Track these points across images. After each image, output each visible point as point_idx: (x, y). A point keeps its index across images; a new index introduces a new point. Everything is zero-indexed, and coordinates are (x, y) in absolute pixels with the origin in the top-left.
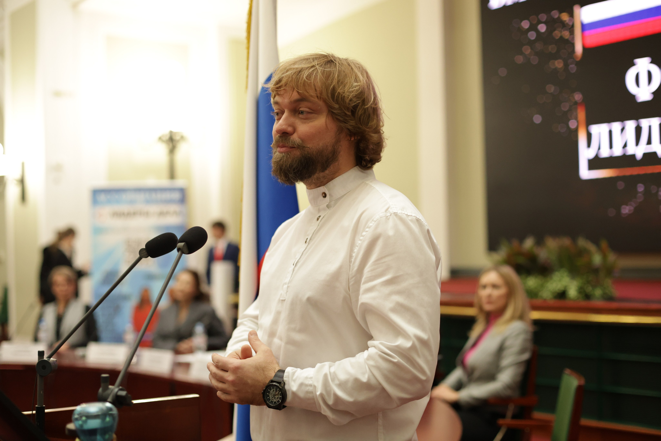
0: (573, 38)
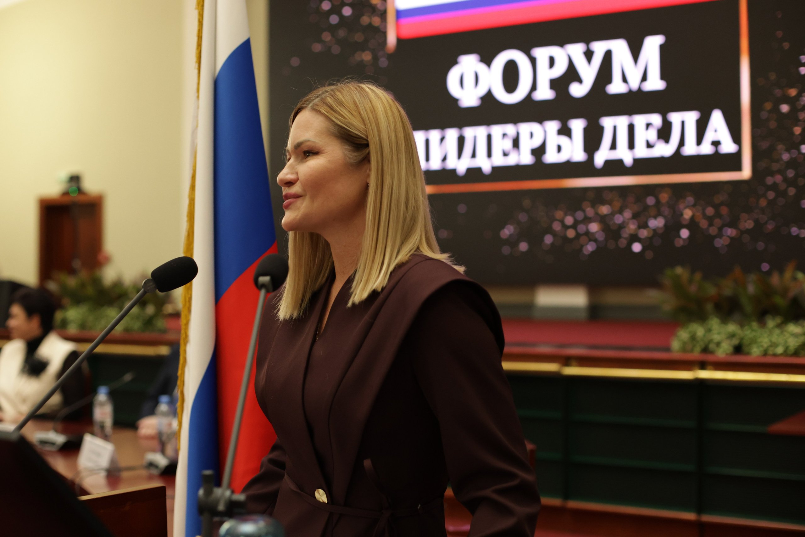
0: (385, 27)
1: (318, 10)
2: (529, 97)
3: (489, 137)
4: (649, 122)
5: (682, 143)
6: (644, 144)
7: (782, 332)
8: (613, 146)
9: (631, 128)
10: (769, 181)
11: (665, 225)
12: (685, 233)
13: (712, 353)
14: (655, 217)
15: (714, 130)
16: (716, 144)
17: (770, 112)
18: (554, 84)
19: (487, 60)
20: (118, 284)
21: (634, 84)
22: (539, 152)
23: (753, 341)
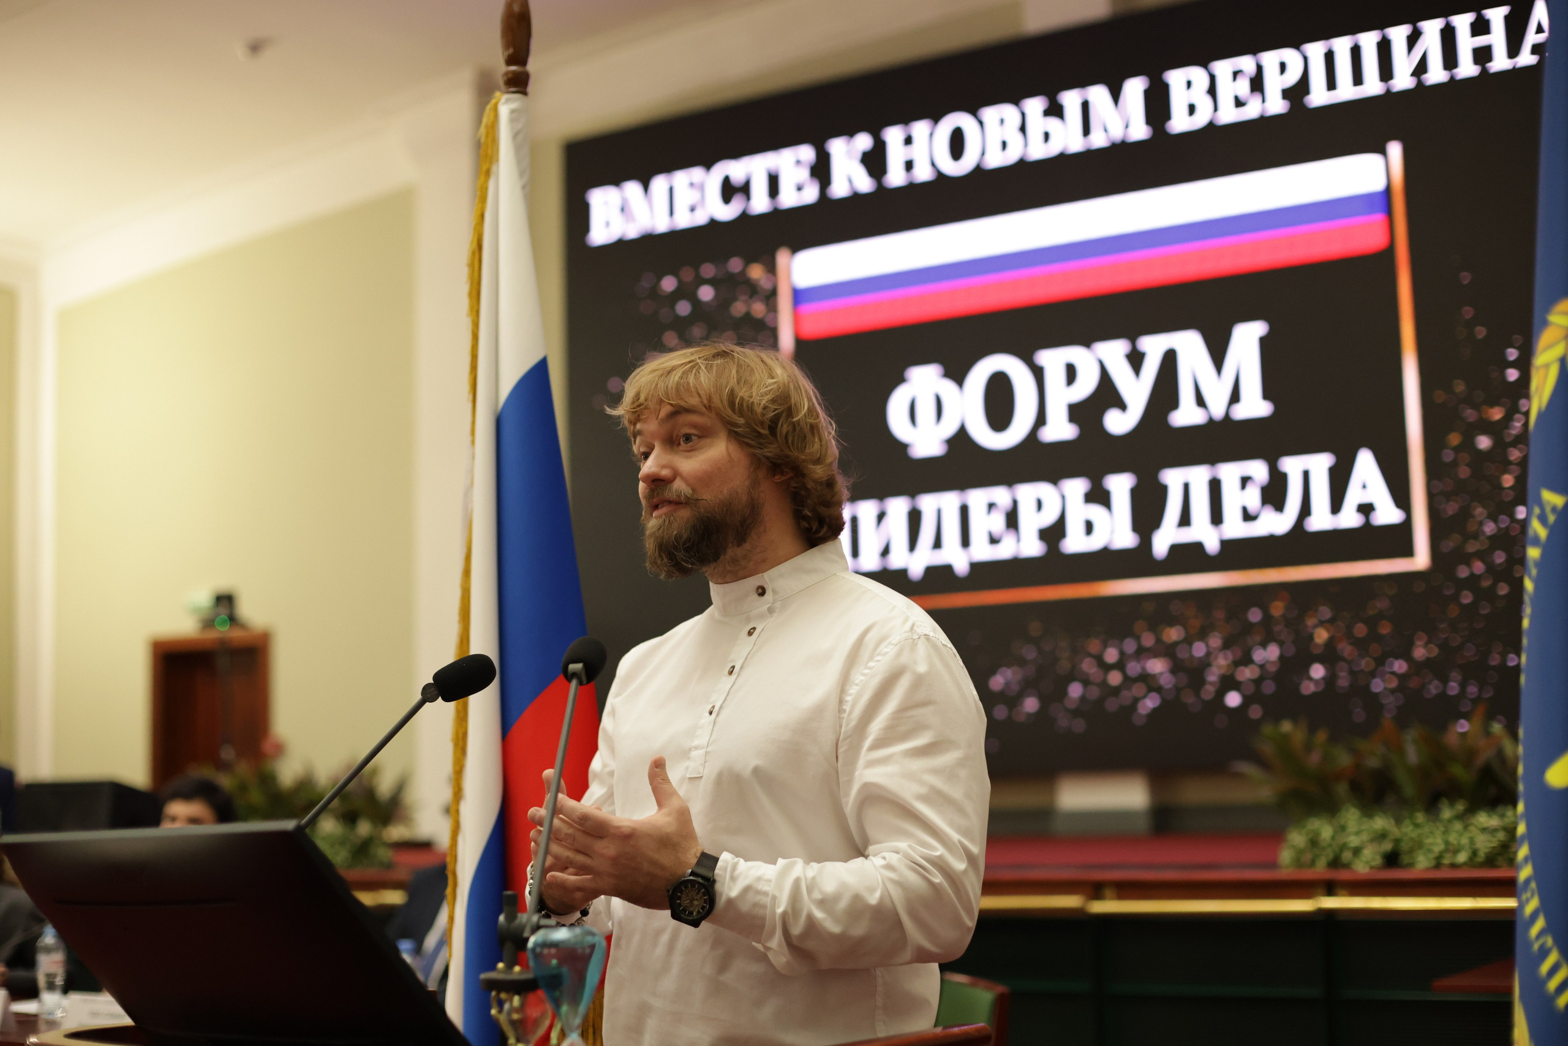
0: (775, 319)
1: (654, 292)
2: (1032, 436)
3: (964, 511)
4: (1246, 474)
5: (1305, 510)
6: (1239, 514)
7: (1466, 827)
8: (1185, 520)
9: (1215, 487)
10: (1463, 572)
11: (1282, 658)
12: (1318, 671)
13: (1347, 866)
14: (1264, 645)
15: (1361, 485)
16: (1366, 509)
17: (1456, 449)
18: (1076, 412)
19: (957, 374)
20: (305, 784)
21: (1217, 408)
22: (1053, 534)
23: (1418, 845)
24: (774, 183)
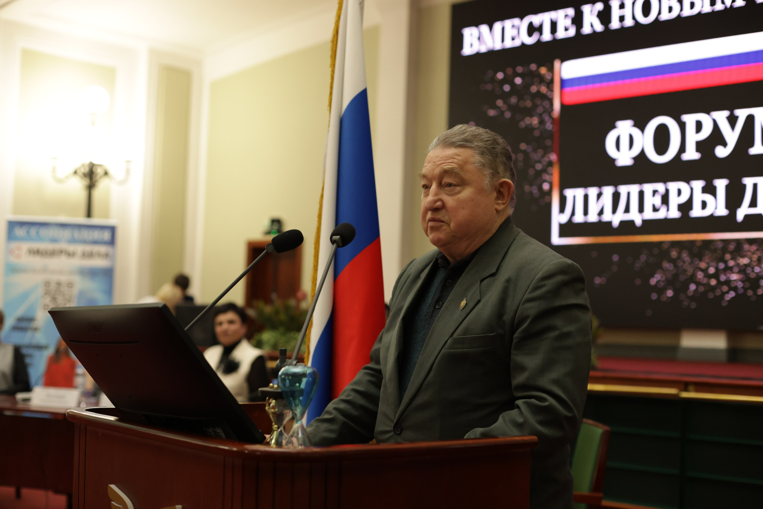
0: (552, 95)
1: (493, 80)
2: (678, 157)
3: (641, 194)
8: (753, 204)
18: (700, 146)
19: (641, 126)
22: (686, 207)
24: (554, 26)
